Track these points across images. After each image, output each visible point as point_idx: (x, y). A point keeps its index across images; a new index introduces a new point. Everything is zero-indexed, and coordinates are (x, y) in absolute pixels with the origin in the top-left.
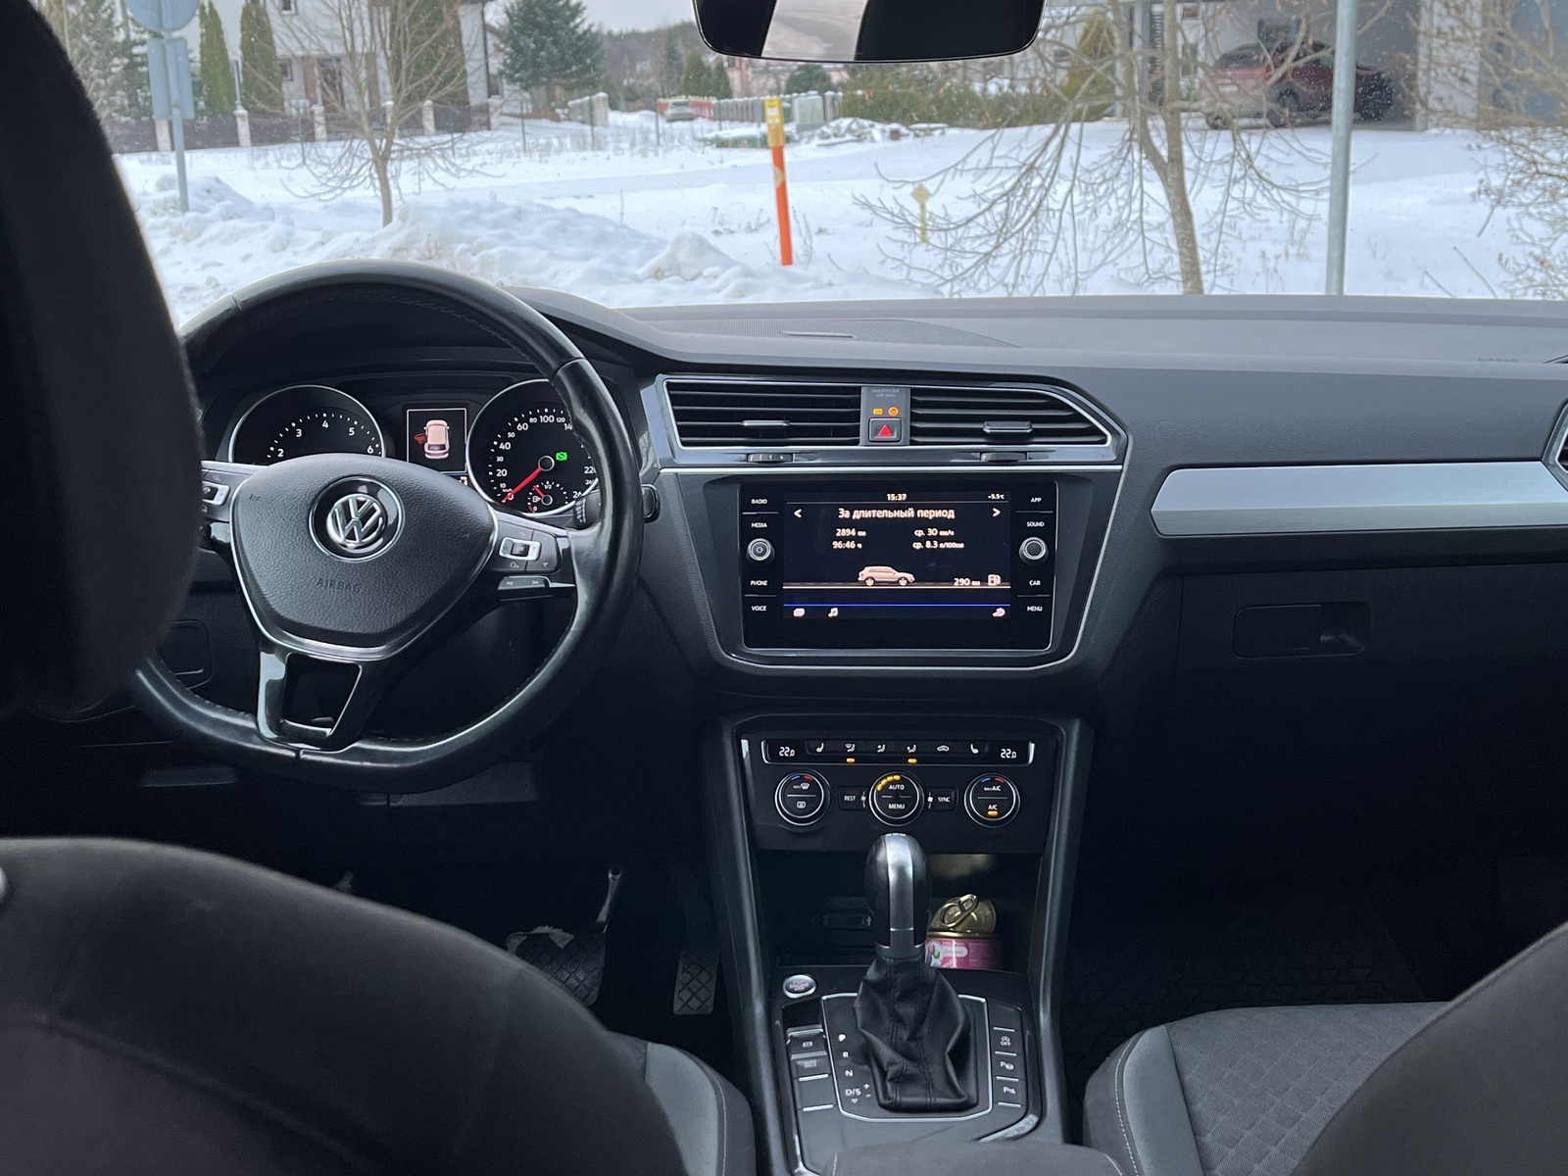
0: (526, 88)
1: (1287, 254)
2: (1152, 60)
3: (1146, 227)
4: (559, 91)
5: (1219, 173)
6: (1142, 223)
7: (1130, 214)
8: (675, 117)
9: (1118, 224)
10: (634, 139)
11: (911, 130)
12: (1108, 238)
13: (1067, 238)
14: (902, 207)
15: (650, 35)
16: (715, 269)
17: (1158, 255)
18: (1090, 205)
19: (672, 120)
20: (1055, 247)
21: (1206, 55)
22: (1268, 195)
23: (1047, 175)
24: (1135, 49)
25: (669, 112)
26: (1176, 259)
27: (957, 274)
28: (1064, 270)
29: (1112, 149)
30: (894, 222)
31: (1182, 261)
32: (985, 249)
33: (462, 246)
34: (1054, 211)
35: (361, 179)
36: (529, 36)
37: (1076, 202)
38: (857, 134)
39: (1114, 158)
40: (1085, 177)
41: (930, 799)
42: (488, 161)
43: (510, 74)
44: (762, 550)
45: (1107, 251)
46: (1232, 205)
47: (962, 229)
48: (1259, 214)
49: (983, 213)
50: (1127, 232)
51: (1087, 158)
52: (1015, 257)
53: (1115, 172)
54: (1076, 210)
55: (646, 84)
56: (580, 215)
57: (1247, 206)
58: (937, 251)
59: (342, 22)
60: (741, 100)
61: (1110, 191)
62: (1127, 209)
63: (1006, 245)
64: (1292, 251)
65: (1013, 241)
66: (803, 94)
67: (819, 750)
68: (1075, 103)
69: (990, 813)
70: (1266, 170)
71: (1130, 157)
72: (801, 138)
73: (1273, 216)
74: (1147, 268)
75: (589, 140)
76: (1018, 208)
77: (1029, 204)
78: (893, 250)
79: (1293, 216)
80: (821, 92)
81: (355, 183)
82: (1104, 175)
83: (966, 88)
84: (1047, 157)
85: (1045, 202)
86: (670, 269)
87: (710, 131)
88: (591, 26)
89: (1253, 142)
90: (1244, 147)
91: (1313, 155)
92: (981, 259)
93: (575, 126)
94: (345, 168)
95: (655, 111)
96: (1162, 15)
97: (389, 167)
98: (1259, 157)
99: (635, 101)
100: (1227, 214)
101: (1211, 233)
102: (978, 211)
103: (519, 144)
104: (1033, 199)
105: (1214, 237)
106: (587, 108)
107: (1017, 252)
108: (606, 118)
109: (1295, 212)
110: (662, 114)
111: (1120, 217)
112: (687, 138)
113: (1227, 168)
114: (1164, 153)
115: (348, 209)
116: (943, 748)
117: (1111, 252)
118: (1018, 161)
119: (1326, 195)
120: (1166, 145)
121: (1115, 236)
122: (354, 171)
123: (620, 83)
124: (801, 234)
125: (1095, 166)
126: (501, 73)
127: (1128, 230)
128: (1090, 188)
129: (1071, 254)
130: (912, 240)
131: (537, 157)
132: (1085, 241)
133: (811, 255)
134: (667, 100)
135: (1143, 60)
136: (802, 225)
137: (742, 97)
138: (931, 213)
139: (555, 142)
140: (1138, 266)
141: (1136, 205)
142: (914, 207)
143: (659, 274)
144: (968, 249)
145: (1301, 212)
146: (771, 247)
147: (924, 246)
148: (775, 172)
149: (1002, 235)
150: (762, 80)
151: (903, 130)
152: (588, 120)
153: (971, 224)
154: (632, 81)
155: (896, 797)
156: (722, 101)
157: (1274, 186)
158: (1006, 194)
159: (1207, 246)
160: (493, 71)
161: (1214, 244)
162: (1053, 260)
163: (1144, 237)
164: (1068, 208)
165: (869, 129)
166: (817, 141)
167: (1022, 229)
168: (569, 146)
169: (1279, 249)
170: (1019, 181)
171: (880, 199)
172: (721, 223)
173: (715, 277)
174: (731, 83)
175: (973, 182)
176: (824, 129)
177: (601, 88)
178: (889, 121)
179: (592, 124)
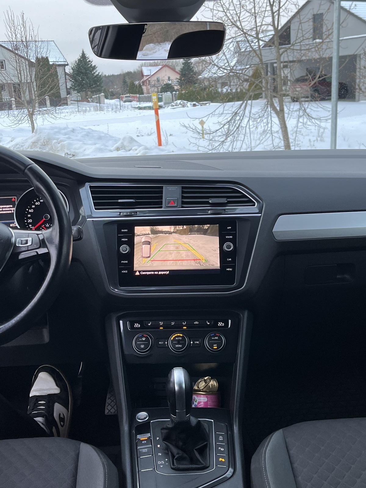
0: (78, 92)
1: (317, 140)
2: (274, 79)
3: (273, 132)
4: (89, 93)
5: (296, 114)
6: (271, 130)
7: (268, 128)
8: (126, 101)
9: (264, 131)
10: (113, 108)
11: (200, 104)
12: (261, 136)
13: (248, 136)
14: (196, 127)
15: (118, 75)
16: (136, 147)
17: (277, 141)
18: (255, 125)
19: (125, 102)
20: (244, 138)
21: (291, 77)
22: (311, 121)
23: (241, 115)
24: (268, 76)
25: (124, 99)
26: (282, 142)
27: (213, 148)
28: (248, 146)
29: (261, 108)
30: (193, 131)
31: (284, 143)
32: (222, 140)
33: (55, 141)
34: (244, 127)
35: (25, 121)
36: (80, 76)
37: (250, 124)
38: (183, 105)
39: (262, 111)
40: (253, 116)
41: (192, 342)
42: (67, 115)
43: (73, 88)
44: (125, 249)
45: (261, 140)
46: (300, 124)
47: (215, 133)
48: (308, 128)
49: (221, 128)
50: (267, 134)
51: (253, 111)
52: (231, 142)
53: (263, 115)
54: (251, 127)
55: (117, 91)
56: (93, 131)
57: (304, 125)
58: (207, 140)
59: (17, 71)
60: (146, 95)
61: (261, 121)
62: (267, 126)
63: (229, 139)
64: (319, 139)
65: (231, 137)
66: (166, 93)
67: (149, 324)
68: (250, 93)
69: (214, 347)
70: (310, 113)
71: (267, 110)
72: (165, 107)
73: (312, 128)
74: (273, 145)
75: (99, 108)
76: (232, 127)
77: (236, 125)
78: (193, 141)
79: (319, 128)
80: (171, 92)
81: (23, 122)
82: (259, 115)
83: (216, 90)
84: (241, 110)
85: (241, 124)
86: (122, 148)
87: (137, 105)
88: (99, 73)
89: (306, 105)
90: (303, 106)
91: (325, 108)
92: (221, 143)
93: (95, 104)
94: (20, 117)
95: (119, 99)
96: (276, 67)
97: (33, 117)
98: (308, 109)
99: (113, 96)
100: (299, 127)
101: (293, 134)
102: (220, 128)
103: (77, 110)
104: (237, 123)
105: (294, 135)
106: (98, 98)
107: (232, 141)
108: (104, 101)
109: (320, 127)
110: (122, 100)
111: (265, 129)
112: (130, 107)
113: (298, 112)
114: (278, 108)
115: (21, 130)
116: (196, 323)
117: (262, 140)
118: (232, 111)
119: (330, 121)
120: (279, 106)
121: (263, 135)
122: (22, 118)
123: (108, 90)
124: (164, 136)
125: (256, 113)
126: (71, 88)
127: (267, 133)
128: (255, 119)
129: (250, 141)
130: (199, 137)
131: (82, 114)
132: (254, 137)
133: (168, 143)
134: (123, 96)
135: (271, 79)
136: (165, 133)
137: (147, 94)
138: (205, 129)
139: (88, 109)
140: (271, 144)
141: (269, 125)
142: (200, 127)
143: (118, 149)
144: (217, 140)
145: (321, 127)
146: (155, 141)
147: (203, 139)
148: (156, 116)
149: (227, 135)
150: (153, 89)
151: (197, 104)
152: (98, 102)
153: (218, 132)
154: (112, 90)
155: (179, 342)
156: (140, 96)
157: (313, 118)
158: (228, 122)
159: (292, 138)
160: (68, 87)
161: (294, 137)
162: (243, 144)
163: (272, 135)
164: (248, 126)
165: (187, 104)
166: (170, 107)
167: (234, 133)
168: (92, 110)
169: (315, 138)
170: (232, 118)
171: (188, 124)
172: (139, 133)
173: (136, 150)
174: (143, 90)
175: (218, 118)
176: (173, 104)
177: (102, 92)
178: (193, 101)
179: (100, 103)
